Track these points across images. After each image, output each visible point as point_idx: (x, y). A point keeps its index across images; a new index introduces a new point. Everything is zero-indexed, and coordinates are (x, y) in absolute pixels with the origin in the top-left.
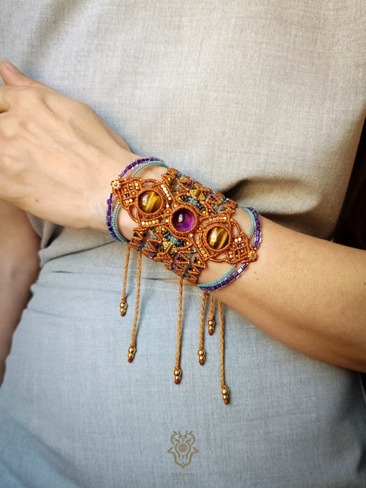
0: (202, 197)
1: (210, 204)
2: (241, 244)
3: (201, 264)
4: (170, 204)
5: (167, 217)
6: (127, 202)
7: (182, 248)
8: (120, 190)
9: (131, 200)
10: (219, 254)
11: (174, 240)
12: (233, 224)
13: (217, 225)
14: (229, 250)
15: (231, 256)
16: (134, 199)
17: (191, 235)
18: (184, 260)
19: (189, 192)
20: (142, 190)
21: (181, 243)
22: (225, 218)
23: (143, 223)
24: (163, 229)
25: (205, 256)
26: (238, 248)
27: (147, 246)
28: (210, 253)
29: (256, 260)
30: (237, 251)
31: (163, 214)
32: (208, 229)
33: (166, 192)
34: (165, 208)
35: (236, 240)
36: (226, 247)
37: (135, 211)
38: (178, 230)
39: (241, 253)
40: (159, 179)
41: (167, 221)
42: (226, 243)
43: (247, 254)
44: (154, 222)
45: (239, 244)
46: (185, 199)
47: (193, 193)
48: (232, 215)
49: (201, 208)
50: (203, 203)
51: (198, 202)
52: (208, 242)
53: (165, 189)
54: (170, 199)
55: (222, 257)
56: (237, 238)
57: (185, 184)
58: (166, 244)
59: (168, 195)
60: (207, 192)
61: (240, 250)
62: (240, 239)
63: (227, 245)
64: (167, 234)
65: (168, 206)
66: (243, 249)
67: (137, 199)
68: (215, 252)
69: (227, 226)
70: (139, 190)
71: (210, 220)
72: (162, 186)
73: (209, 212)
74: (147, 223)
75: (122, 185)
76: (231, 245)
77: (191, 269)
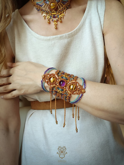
0: (67, 76)
1: (69, 78)
2: (80, 88)
3: (69, 95)
4: (58, 80)
5: (57, 83)
6: (46, 81)
7: (63, 91)
8: (44, 78)
9: (47, 80)
10: (74, 92)
11: (60, 89)
12: (77, 83)
13: (72, 83)
14: (76, 90)
15: (77, 92)
16: (48, 80)
17: (65, 87)
18: (64, 95)
19: (63, 75)
20: (50, 77)
21: (62, 90)
22: (74, 81)
23: (51, 86)
24: (57, 87)
25: (70, 93)
26: (79, 89)
27: (54, 92)
28: (71, 92)
29: (85, 92)
30: (79, 90)
31: (56, 82)
32: (69, 85)
33: (57, 76)
34: (57, 81)
35: (78, 87)
36: (75, 89)
37: (49, 83)
38: (61, 86)
39: (80, 91)
40: (54, 73)
41: (58, 84)
42: (75, 88)
44: (54, 85)
45: (79, 88)
46: (62, 77)
47: (64, 76)
48: (76, 80)
49: (67, 79)
50: (67, 78)
51: (66, 78)
52: (70, 89)
53: (56, 76)
54: (58, 78)
55: (75, 93)
56: (78, 86)
57: (62, 73)
58: (58, 91)
59: (57, 77)
60: (68, 75)
61: (80, 90)
62: (79, 87)
63: (76, 89)
64: (58, 88)
65: (57, 80)
66: (80, 89)
67: (49, 80)
68: (72, 91)
69: (75, 83)
70: (49, 77)
71: (70, 82)
72: (55, 75)
73: (69, 80)
74: (52, 86)
75: (44, 77)
76: (77, 89)
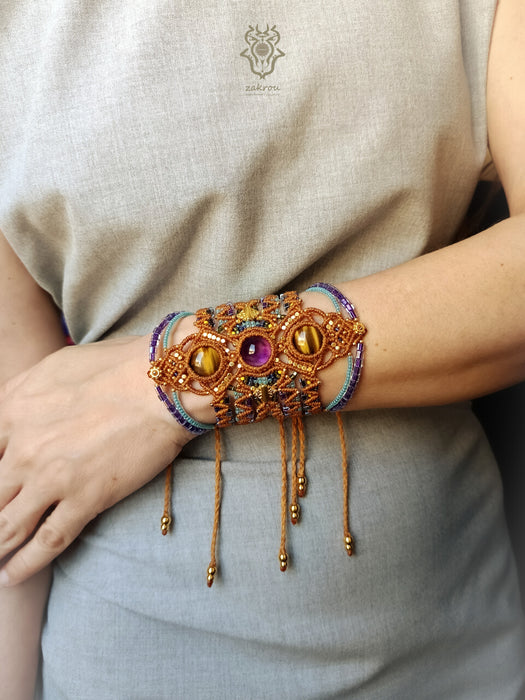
0: (255, 314)
1: (269, 312)
2: (336, 326)
3: (312, 382)
4: (228, 347)
5: (236, 363)
6: (181, 381)
7: (278, 382)
8: (163, 375)
9: (184, 376)
10: (323, 355)
11: (263, 381)
13: (295, 327)
14: (330, 343)
15: (337, 348)
16: (186, 373)
18: (291, 393)
19: (237, 318)
20: (187, 356)
21: (273, 377)
22: (297, 314)
23: (216, 390)
24: (243, 379)
25: (310, 369)
26: (337, 333)
27: (240, 411)
28: (312, 363)
29: (366, 330)
30: (339, 338)
31: (228, 362)
32: (289, 338)
33: (214, 337)
34: (226, 354)
37: (198, 384)
39: (345, 335)
40: (194, 331)
41: (239, 366)
43: (352, 332)
44: (226, 379)
45: (335, 328)
46: (240, 328)
47: (244, 316)
48: (301, 304)
49: (265, 324)
50: (260, 317)
51: (255, 320)
52: (301, 352)
53: (210, 336)
54: (223, 341)
56: (327, 323)
57: (226, 313)
58: (257, 392)
59: (218, 339)
60: (255, 304)
61: (341, 333)
62: (331, 323)
63: (324, 339)
64: (250, 380)
65: (227, 350)
67: (189, 369)
68: (317, 358)
69: (306, 319)
70: (183, 358)
71: (284, 328)
72: (205, 335)
73: (275, 322)
74: (220, 386)
75: (162, 368)
76: (327, 336)
77: (305, 398)
